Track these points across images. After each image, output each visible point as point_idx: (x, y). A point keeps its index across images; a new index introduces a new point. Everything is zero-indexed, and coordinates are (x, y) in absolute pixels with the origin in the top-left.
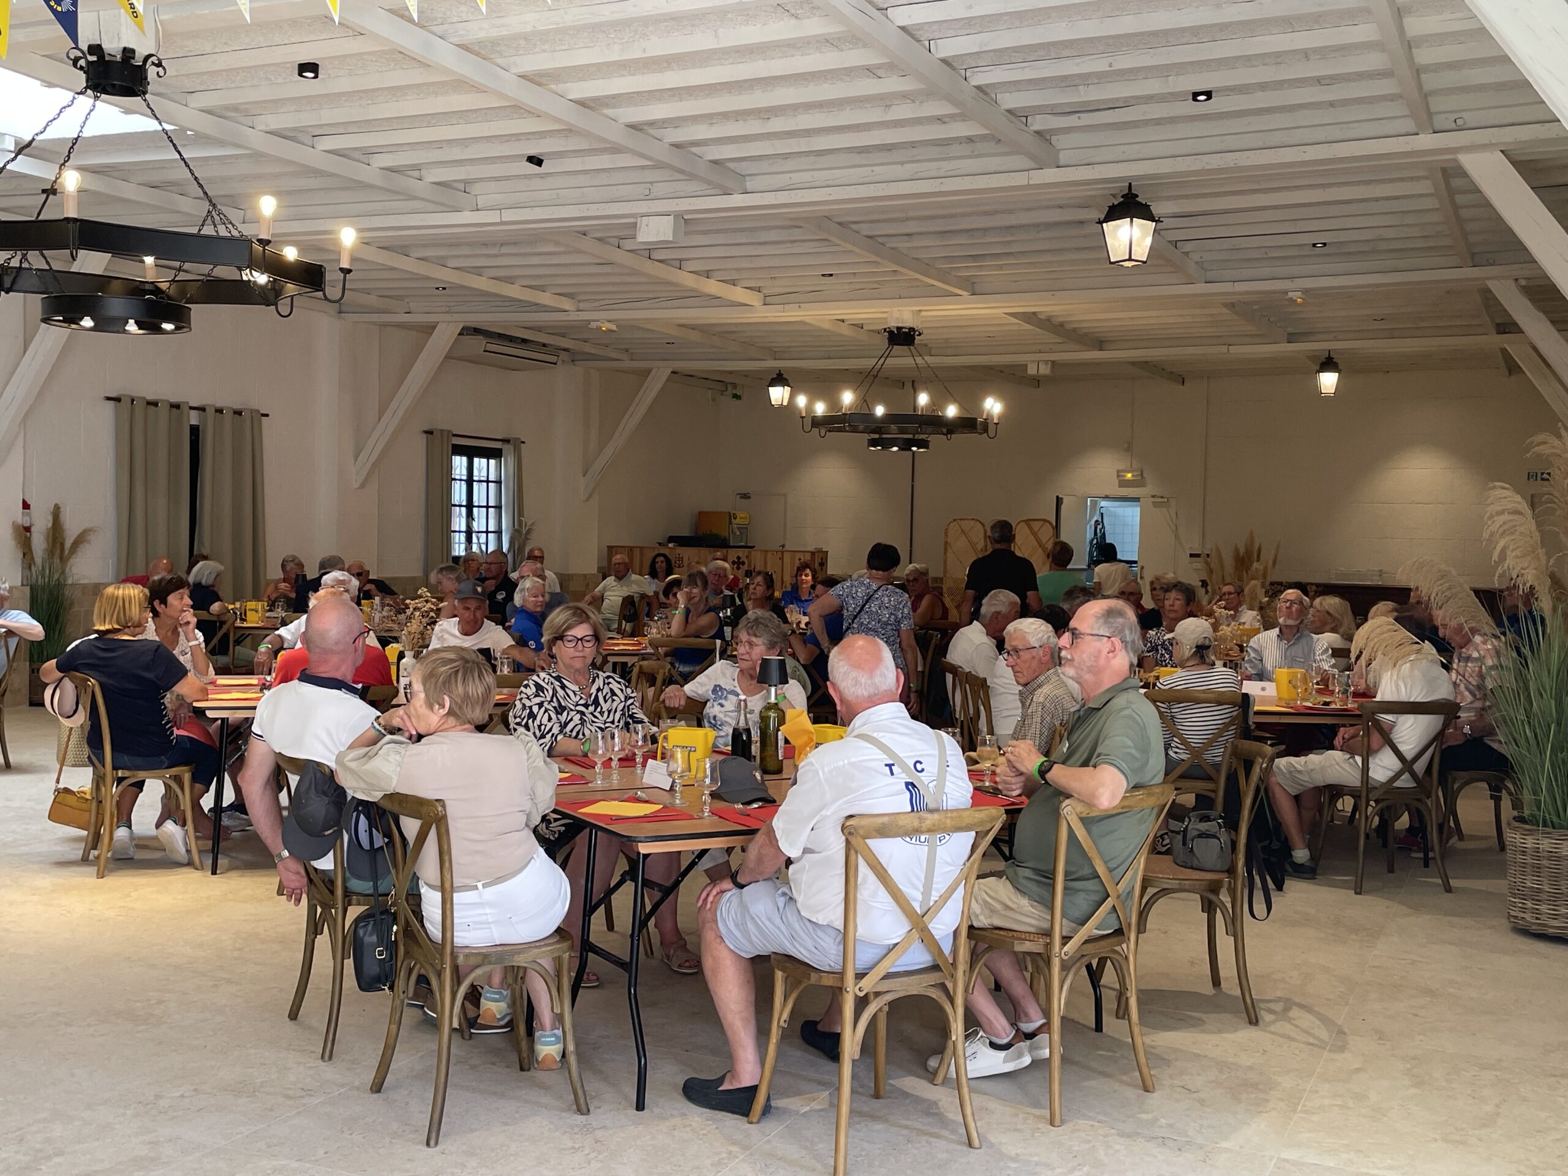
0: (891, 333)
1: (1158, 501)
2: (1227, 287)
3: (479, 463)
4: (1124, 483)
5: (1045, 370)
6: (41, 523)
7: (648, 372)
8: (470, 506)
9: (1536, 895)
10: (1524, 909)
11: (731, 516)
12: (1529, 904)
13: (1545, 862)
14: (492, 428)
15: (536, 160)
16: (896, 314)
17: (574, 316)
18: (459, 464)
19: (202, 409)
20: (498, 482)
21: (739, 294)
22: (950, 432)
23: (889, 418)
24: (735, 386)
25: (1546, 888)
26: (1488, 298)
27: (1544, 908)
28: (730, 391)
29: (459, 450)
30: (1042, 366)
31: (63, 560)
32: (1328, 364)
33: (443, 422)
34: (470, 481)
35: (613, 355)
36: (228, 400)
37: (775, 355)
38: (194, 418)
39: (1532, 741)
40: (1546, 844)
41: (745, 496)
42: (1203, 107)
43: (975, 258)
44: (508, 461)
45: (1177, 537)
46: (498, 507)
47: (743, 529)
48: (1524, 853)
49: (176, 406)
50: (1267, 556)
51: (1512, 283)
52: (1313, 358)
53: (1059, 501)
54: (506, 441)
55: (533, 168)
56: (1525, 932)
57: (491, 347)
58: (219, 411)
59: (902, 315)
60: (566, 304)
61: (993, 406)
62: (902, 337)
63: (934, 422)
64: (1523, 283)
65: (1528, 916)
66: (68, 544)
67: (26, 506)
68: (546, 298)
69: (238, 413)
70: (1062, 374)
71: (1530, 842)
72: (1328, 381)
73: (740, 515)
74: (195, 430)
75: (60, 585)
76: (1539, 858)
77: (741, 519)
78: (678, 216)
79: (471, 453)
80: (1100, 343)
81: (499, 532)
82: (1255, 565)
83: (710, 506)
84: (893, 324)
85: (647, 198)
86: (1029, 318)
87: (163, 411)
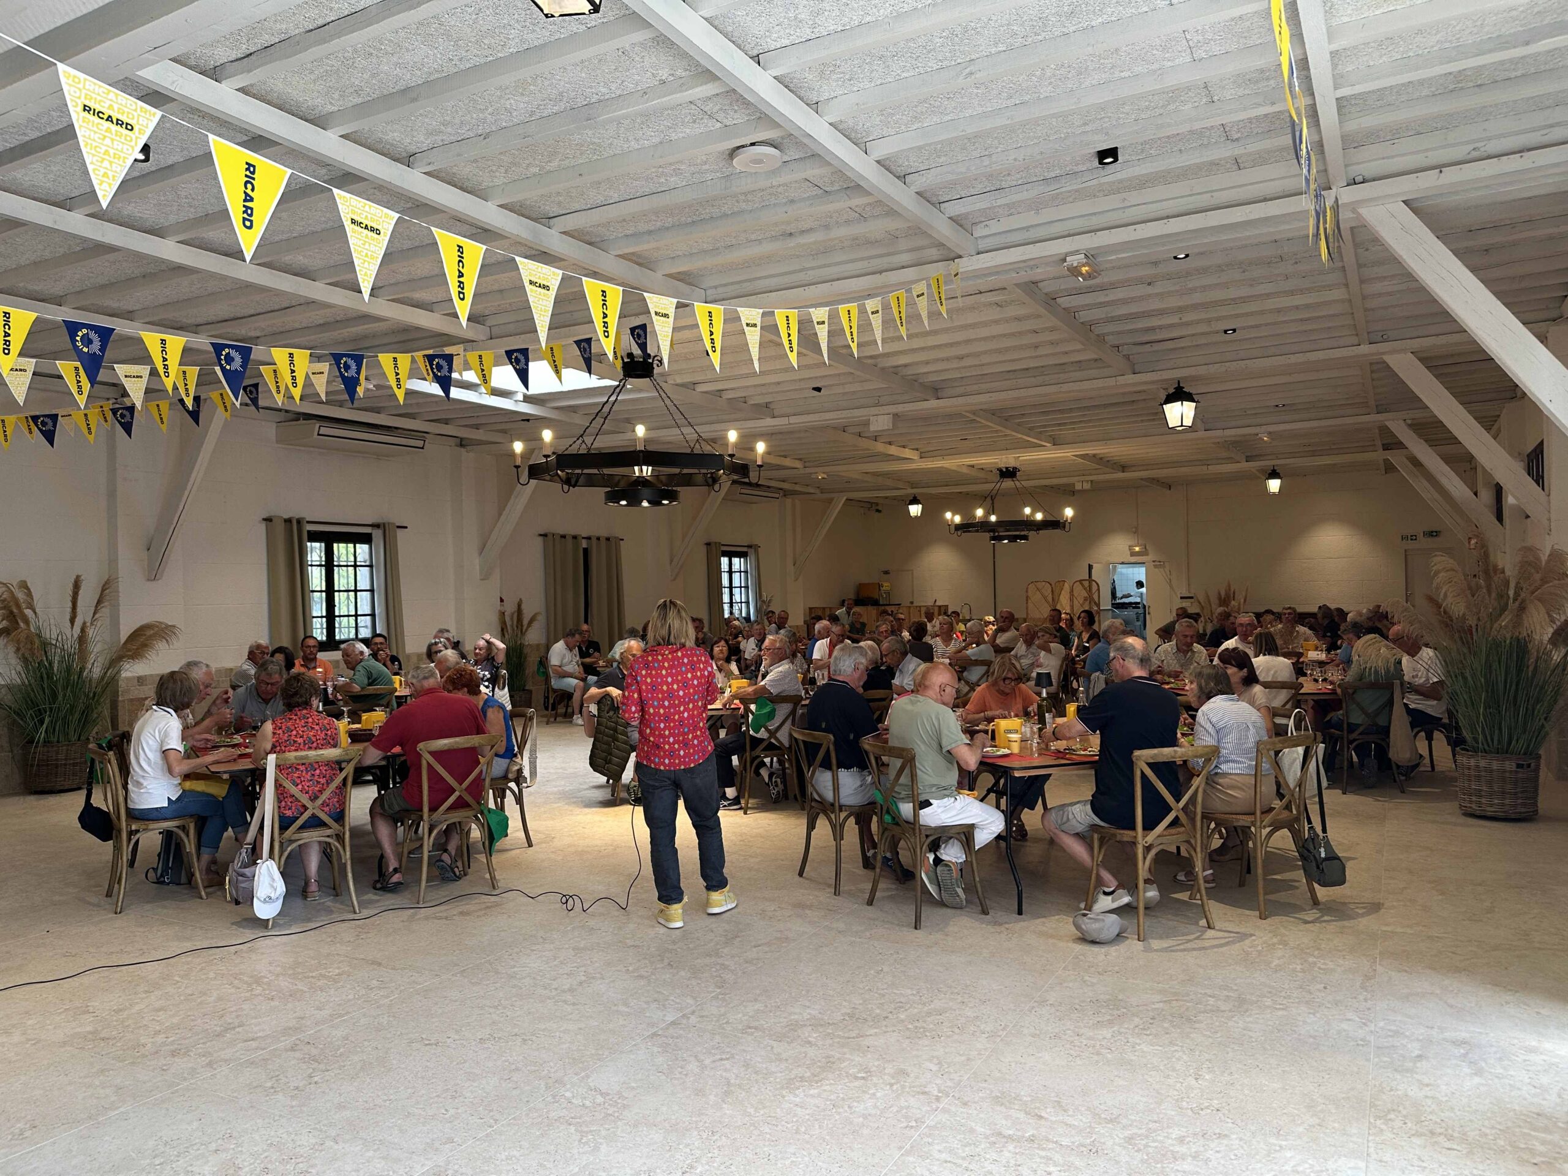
0: (1000, 470)
1: (1158, 564)
2: (1219, 433)
3: (736, 561)
4: (1133, 554)
5: (1087, 486)
6: (510, 608)
7: (830, 501)
8: (731, 587)
9: (1479, 793)
10: (1471, 802)
11: (880, 586)
12: (1474, 799)
13: (1483, 774)
14: (740, 539)
15: (818, 389)
16: (1004, 460)
17: (802, 471)
18: (725, 561)
19: (589, 538)
20: (746, 572)
21: (907, 453)
22: (1039, 529)
23: (999, 523)
24: (877, 504)
25: (1484, 788)
26: (1384, 430)
27: (1483, 800)
28: (874, 507)
29: (725, 554)
30: (1085, 484)
31: (523, 633)
32: (1274, 475)
33: (715, 538)
34: (730, 572)
35: (812, 491)
36: (603, 533)
37: (913, 485)
38: (584, 544)
39: (1469, 703)
40: (1483, 763)
41: (886, 573)
42: (1230, 336)
43: (1059, 425)
44: (751, 558)
45: (1171, 586)
46: (747, 587)
47: (888, 593)
48: (1469, 769)
49: (575, 537)
50: (1240, 597)
51: (1402, 422)
52: (1262, 471)
53: (1090, 567)
54: (750, 547)
55: (816, 393)
56: (1473, 815)
57: (743, 491)
58: (598, 539)
59: (1007, 460)
60: (798, 464)
61: (1069, 512)
62: (1009, 473)
63: (1030, 525)
64: (1409, 422)
65: (1474, 806)
66: (525, 622)
67: (502, 600)
68: (787, 462)
69: (608, 539)
70: (1097, 488)
71: (1473, 762)
72: (1274, 485)
73: (885, 584)
74: (586, 551)
75: (522, 646)
76: (1479, 771)
77: (886, 586)
78: (896, 416)
79: (730, 555)
80: (1124, 468)
81: (747, 603)
82: (1233, 603)
83: (865, 580)
84: (1002, 465)
85: (878, 405)
86: (1083, 457)
87: (570, 540)
